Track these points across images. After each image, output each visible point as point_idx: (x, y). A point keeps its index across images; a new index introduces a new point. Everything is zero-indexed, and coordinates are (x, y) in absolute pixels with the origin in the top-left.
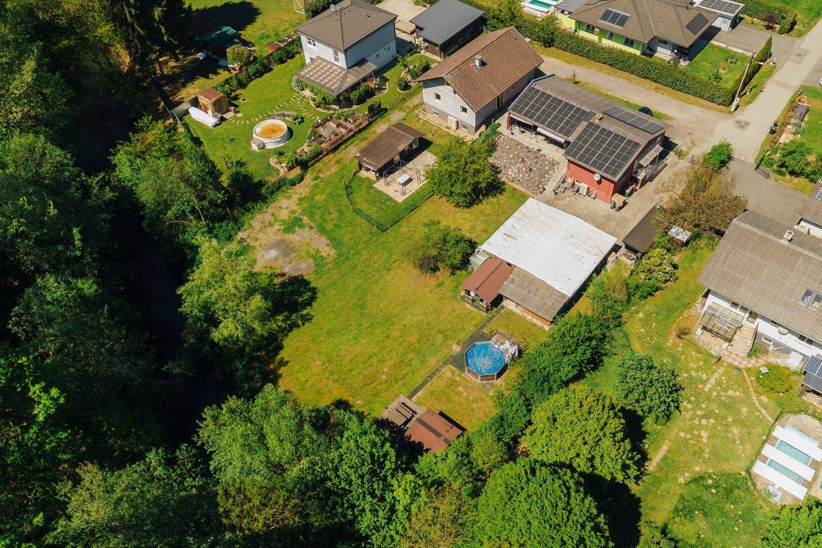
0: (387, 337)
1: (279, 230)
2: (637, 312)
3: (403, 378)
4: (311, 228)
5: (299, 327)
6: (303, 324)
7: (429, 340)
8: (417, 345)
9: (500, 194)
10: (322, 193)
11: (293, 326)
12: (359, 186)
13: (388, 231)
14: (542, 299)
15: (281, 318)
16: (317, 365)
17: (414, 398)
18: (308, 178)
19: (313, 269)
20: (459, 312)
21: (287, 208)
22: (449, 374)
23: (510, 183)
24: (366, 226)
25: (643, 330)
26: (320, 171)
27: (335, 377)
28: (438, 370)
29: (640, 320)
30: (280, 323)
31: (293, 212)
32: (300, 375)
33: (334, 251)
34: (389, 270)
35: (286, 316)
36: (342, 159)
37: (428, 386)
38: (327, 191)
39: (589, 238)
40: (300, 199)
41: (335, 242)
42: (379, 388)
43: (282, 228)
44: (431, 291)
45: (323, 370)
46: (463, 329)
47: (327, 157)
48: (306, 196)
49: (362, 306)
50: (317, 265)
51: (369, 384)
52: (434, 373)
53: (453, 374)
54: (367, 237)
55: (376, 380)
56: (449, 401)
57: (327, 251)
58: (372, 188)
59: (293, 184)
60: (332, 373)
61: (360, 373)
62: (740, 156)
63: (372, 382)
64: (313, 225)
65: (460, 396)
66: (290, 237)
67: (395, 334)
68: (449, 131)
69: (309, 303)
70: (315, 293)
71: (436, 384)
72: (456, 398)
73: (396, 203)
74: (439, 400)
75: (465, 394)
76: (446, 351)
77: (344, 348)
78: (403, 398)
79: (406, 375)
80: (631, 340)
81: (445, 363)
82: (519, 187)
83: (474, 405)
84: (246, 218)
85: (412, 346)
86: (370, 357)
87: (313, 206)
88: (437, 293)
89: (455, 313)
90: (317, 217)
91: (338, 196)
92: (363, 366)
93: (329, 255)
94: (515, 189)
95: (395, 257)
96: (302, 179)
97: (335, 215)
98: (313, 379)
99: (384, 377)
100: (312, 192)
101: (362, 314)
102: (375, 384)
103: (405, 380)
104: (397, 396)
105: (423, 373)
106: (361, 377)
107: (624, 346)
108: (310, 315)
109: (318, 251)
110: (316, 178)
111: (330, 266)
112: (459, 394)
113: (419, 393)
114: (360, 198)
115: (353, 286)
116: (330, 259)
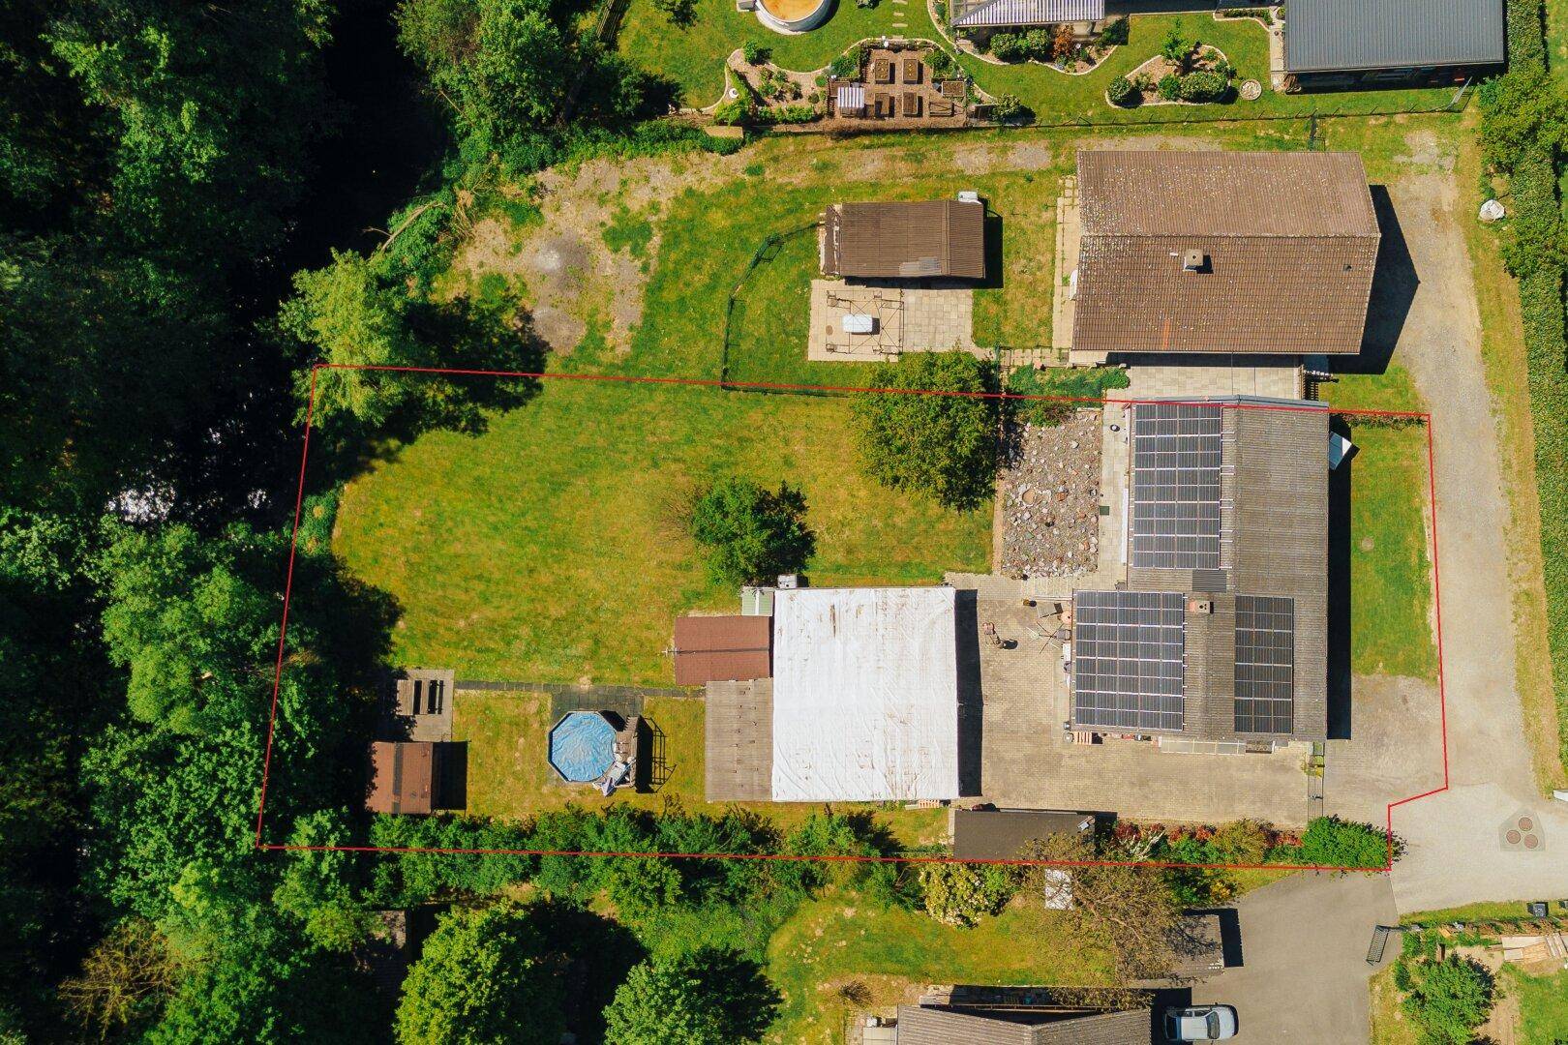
0: (531, 571)
1: (603, 224)
2: (850, 903)
3: (479, 651)
4: (645, 268)
5: (455, 429)
6: (464, 430)
7: (568, 634)
8: (548, 623)
9: (960, 508)
10: (730, 213)
11: (450, 421)
12: (794, 259)
13: (732, 394)
14: (739, 761)
15: (449, 390)
16: (413, 516)
17: (461, 692)
18: (748, 155)
19: (570, 351)
20: (652, 635)
21: (654, 189)
22: (533, 708)
23: (998, 506)
24: (715, 351)
25: (819, 932)
26: (776, 159)
27: (415, 558)
28: (529, 686)
29: (839, 918)
30: (440, 397)
31: (654, 207)
32: (385, 507)
33: (627, 348)
34: (655, 465)
35: (457, 395)
36: (835, 167)
37: (494, 693)
38: (743, 217)
39: (924, 751)
40: (690, 192)
41: (647, 335)
42: (441, 631)
43: (610, 223)
44: (660, 565)
45: (413, 532)
46: (624, 667)
47: (818, 138)
48: (702, 194)
49: (557, 486)
50: (582, 349)
51: (436, 613)
52: (519, 685)
53: (539, 712)
54: (692, 373)
55: (450, 617)
56: (491, 742)
57: (619, 340)
58: (807, 284)
59: (709, 146)
60: (416, 549)
61: (444, 586)
62: (1403, 879)
63: (442, 615)
64: (654, 264)
65: (510, 748)
66: (604, 255)
67: (545, 578)
68: (1057, 291)
69: (509, 403)
70: (530, 395)
71: (506, 706)
72: (501, 745)
73: (804, 353)
74: (481, 728)
75: (517, 754)
76: (570, 673)
77: (469, 528)
78: (448, 677)
79: (488, 650)
80: (787, 926)
81: (547, 688)
82: (998, 530)
83: (509, 781)
84: (584, 149)
85: (540, 618)
86: (480, 577)
87: (690, 226)
88: (664, 575)
89: (645, 634)
90: (673, 256)
91: (744, 242)
92: (457, 580)
93: (612, 349)
94: (989, 525)
95: (686, 453)
96: (732, 148)
97: (700, 280)
98: (391, 531)
99: (462, 623)
100: (718, 195)
101: (545, 500)
102: (441, 621)
103: (480, 657)
104: (447, 666)
105: (509, 670)
106: (440, 593)
107: (767, 921)
108: (485, 426)
109: (607, 325)
110: (755, 170)
111: (594, 370)
112: (511, 746)
113: (473, 692)
114: (773, 281)
115: (582, 441)
116: (605, 357)
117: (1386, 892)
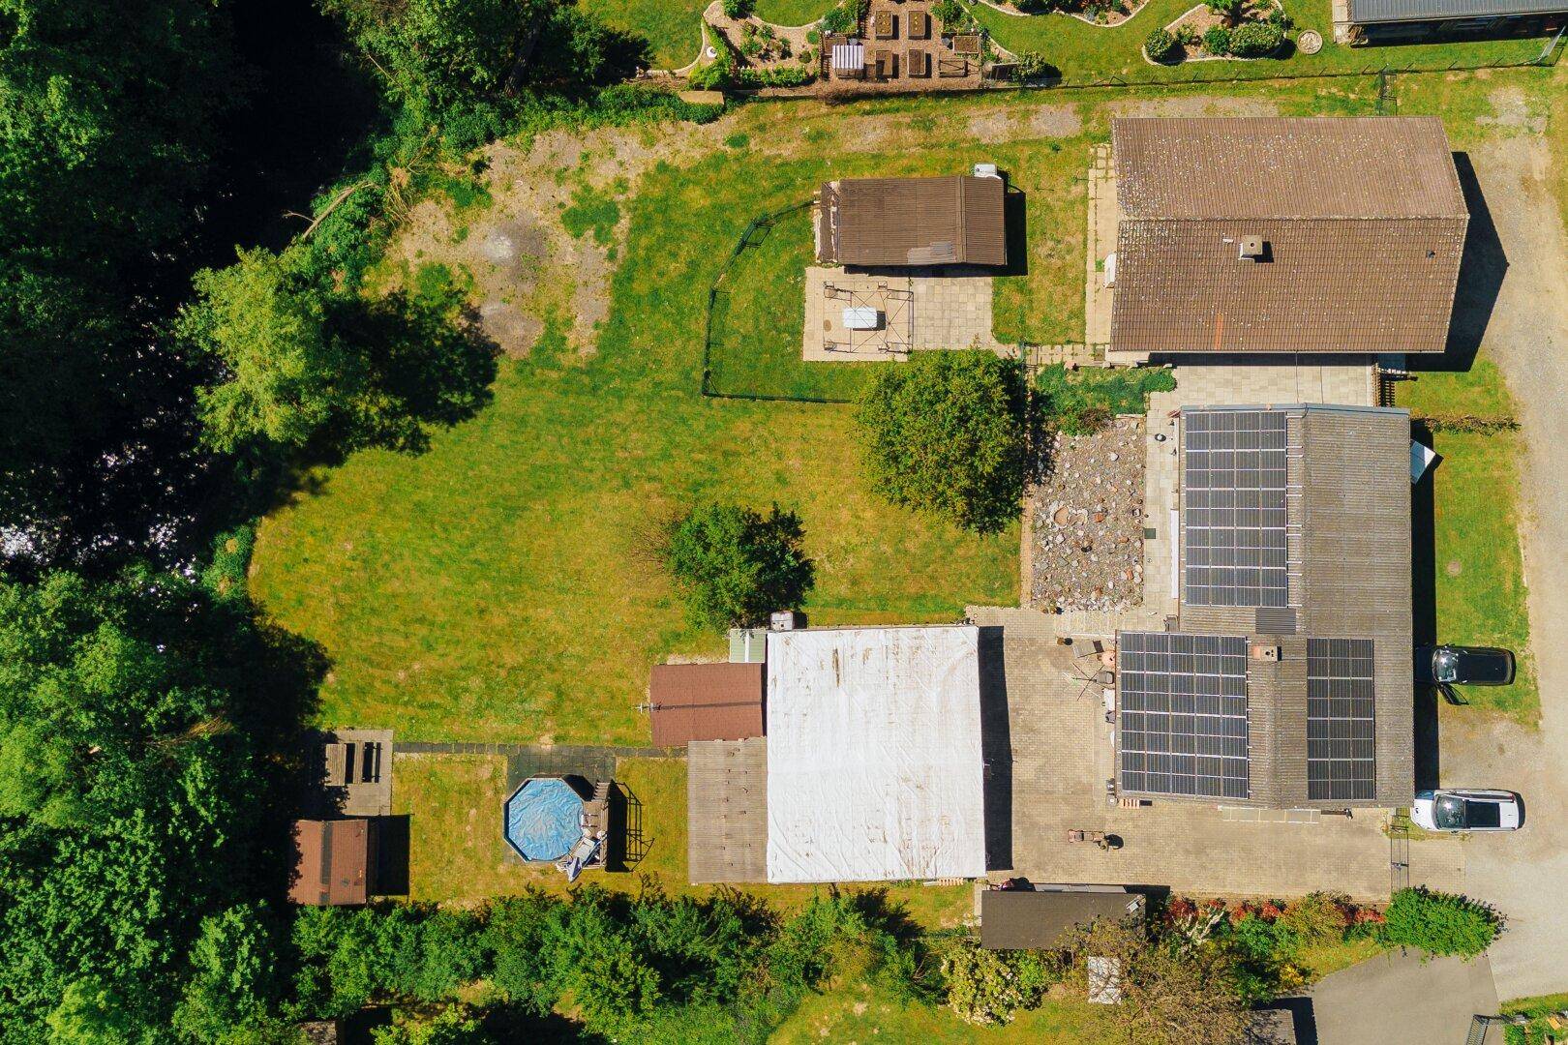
0: (482, 611)
1: (561, 205)
2: (860, 997)
3: (422, 707)
4: (612, 256)
5: (392, 447)
6: (402, 449)
7: (527, 685)
8: (503, 673)
9: (981, 530)
10: (710, 191)
11: (386, 438)
12: (787, 243)
13: (715, 401)
14: (728, 836)
15: (384, 401)
16: (343, 550)
17: (402, 755)
18: (728, 124)
19: (525, 353)
20: (624, 685)
21: (621, 164)
22: (486, 773)
23: (1026, 527)
24: (695, 352)
25: (824, 1032)
26: (762, 128)
27: (346, 599)
28: (481, 748)
29: (848, 1015)
30: (374, 410)
31: (622, 185)
32: (310, 539)
33: (593, 350)
34: (627, 485)
35: (394, 407)
36: (831, 137)
37: (440, 757)
38: (725, 195)
39: (944, 821)
40: (662, 167)
41: (615, 333)
42: (377, 684)
43: (571, 204)
44: (633, 602)
45: (344, 568)
46: (593, 724)
47: (810, 103)
48: (677, 169)
49: (513, 511)
50: (538, 351)
51: (371, 663)
52: (469, 747)
53: (493, 778)
54: (671, 376)
55: (388, 668)
56: (437, 814)
57: (583, 340)
58: (800, 272)
59: (685, 113)
60: (347, 588)
61: (380, 631)
63: (379, 665)
64: (622, 251)
65: (460, 821)
66: (563, 241)
67: (499, 620)
68: (1090, 277)
69: (453, 416)
70: (479, 405)
71: (454, 771)
72: (450, 818)
73: (798, 353)
74: (426, 798)
75: (468, 828)
76: (528, 730)
77: (408, 562)
78: (386, 739)
79: (432, 706)
80: (787, 1025)
81: (502, 749)
82: (1027, 554)
83: (460, 860)
84: (534, 116)
85: (493, 667)
86: (422, 620)
87: (664, 206)
88: (638, 614)
89: (618, 683)
90: (644, 241)
91: (727, 225)
92: (395, 624)
93: (575, 350)
94: (1017, 550)
95: (663, 469)
96: (711, 116)
97: (675, 268)
98: (317, 568)
99: (401, 675)
100: (696, 170)
101: (497, 528)
102: (377, 672)
103: (422, 713)
104: (384, 726)
105: (460, 729)
106: (376, 639)
107: (764, 1020)
108: (427, 443)
109: (569, 323)
110: (738, 141)
111: (554, 375)
112: (461, 818)
113: (415, 755)
114: (760, 271)
115: (539, 458)
116: (567, 360)
117: (1484, 975)
